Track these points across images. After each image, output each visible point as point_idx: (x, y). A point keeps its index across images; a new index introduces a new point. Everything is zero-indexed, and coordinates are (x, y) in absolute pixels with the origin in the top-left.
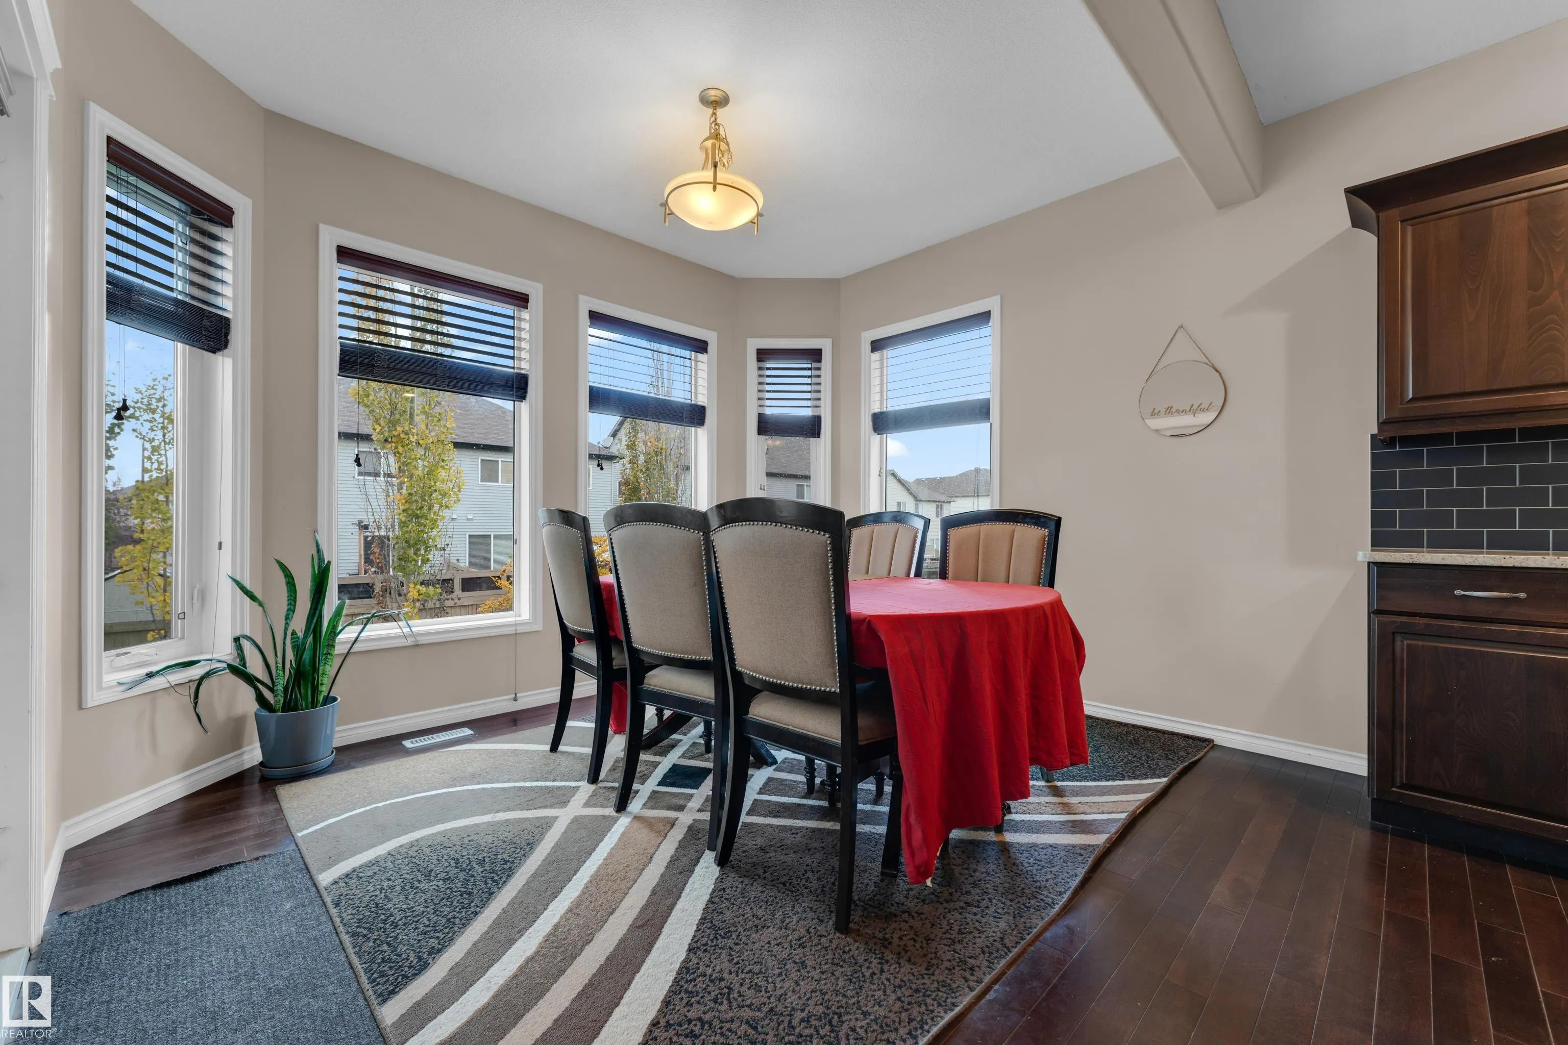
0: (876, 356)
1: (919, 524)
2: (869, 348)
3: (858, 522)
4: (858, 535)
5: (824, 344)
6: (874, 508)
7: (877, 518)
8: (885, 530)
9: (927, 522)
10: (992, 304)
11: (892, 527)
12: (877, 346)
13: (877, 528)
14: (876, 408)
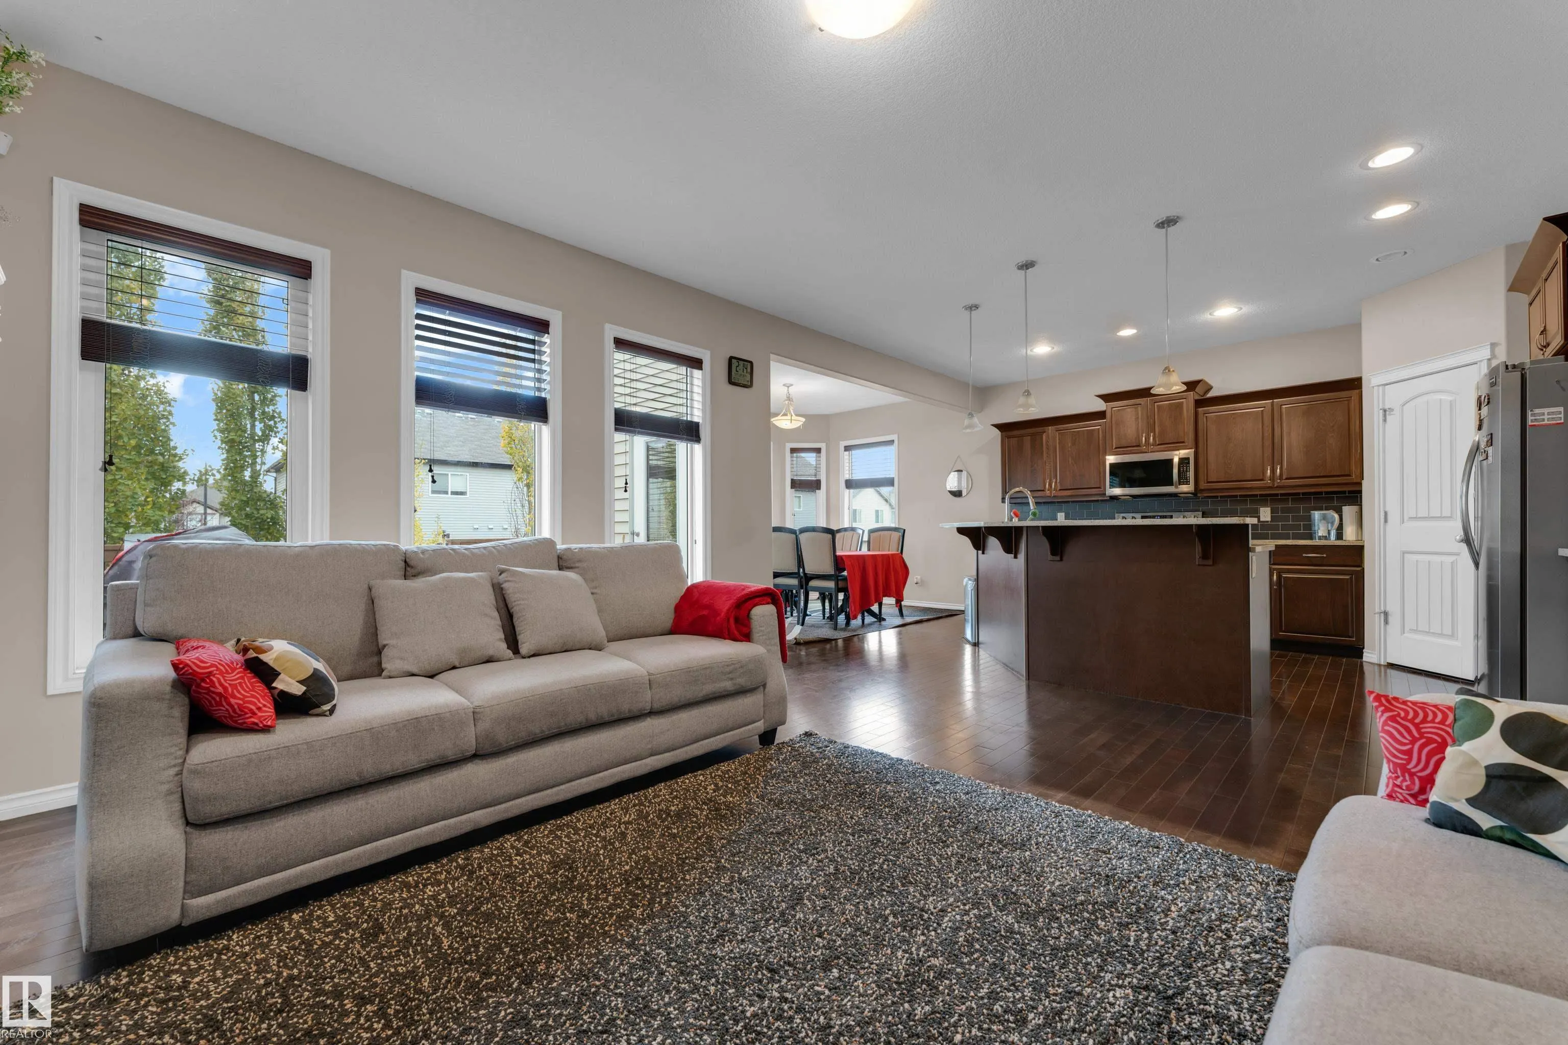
0: (847, 453)
1: (861, 532)
2: (843, 449)
3: (839, 531)
4: (838, 536)
5: (823, 446)
6: (846, 525)
7: (845, 530)
8: (848, 534)
9: (863, 531)
10: (894, 437)
11: (852, 533)
12: (847, 448)
13: (846, 533)
14: (847, 477)
